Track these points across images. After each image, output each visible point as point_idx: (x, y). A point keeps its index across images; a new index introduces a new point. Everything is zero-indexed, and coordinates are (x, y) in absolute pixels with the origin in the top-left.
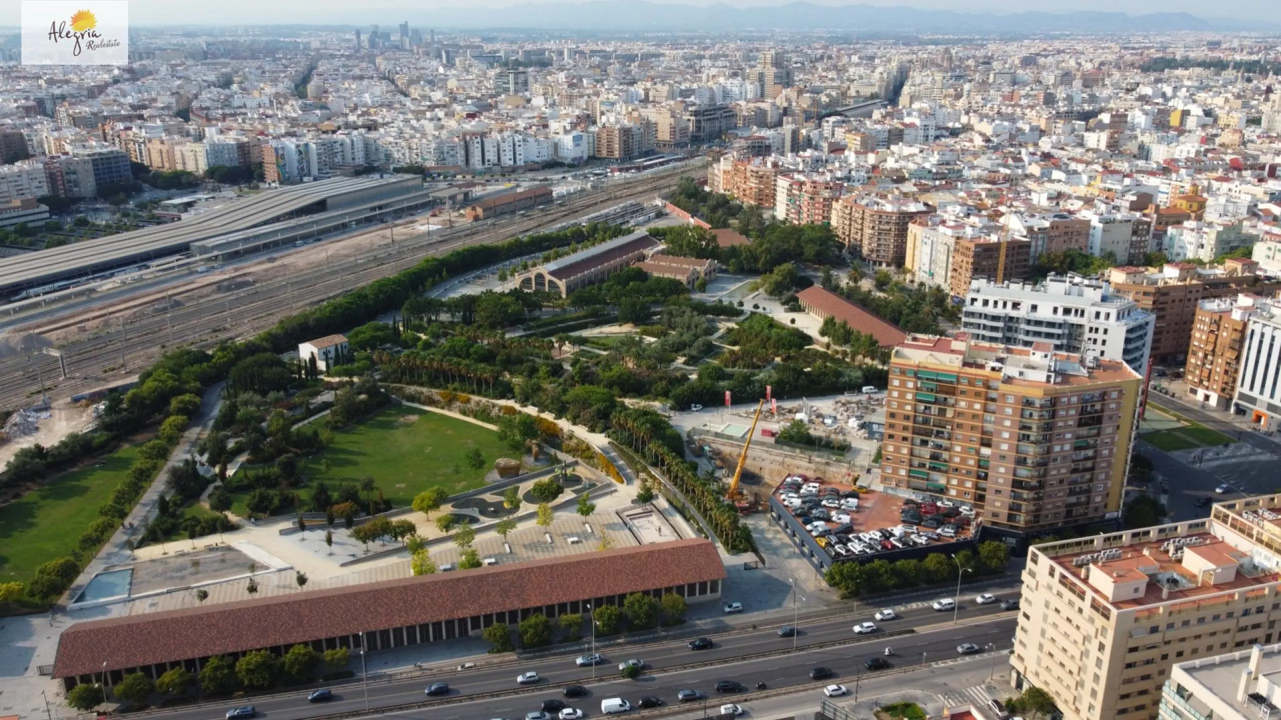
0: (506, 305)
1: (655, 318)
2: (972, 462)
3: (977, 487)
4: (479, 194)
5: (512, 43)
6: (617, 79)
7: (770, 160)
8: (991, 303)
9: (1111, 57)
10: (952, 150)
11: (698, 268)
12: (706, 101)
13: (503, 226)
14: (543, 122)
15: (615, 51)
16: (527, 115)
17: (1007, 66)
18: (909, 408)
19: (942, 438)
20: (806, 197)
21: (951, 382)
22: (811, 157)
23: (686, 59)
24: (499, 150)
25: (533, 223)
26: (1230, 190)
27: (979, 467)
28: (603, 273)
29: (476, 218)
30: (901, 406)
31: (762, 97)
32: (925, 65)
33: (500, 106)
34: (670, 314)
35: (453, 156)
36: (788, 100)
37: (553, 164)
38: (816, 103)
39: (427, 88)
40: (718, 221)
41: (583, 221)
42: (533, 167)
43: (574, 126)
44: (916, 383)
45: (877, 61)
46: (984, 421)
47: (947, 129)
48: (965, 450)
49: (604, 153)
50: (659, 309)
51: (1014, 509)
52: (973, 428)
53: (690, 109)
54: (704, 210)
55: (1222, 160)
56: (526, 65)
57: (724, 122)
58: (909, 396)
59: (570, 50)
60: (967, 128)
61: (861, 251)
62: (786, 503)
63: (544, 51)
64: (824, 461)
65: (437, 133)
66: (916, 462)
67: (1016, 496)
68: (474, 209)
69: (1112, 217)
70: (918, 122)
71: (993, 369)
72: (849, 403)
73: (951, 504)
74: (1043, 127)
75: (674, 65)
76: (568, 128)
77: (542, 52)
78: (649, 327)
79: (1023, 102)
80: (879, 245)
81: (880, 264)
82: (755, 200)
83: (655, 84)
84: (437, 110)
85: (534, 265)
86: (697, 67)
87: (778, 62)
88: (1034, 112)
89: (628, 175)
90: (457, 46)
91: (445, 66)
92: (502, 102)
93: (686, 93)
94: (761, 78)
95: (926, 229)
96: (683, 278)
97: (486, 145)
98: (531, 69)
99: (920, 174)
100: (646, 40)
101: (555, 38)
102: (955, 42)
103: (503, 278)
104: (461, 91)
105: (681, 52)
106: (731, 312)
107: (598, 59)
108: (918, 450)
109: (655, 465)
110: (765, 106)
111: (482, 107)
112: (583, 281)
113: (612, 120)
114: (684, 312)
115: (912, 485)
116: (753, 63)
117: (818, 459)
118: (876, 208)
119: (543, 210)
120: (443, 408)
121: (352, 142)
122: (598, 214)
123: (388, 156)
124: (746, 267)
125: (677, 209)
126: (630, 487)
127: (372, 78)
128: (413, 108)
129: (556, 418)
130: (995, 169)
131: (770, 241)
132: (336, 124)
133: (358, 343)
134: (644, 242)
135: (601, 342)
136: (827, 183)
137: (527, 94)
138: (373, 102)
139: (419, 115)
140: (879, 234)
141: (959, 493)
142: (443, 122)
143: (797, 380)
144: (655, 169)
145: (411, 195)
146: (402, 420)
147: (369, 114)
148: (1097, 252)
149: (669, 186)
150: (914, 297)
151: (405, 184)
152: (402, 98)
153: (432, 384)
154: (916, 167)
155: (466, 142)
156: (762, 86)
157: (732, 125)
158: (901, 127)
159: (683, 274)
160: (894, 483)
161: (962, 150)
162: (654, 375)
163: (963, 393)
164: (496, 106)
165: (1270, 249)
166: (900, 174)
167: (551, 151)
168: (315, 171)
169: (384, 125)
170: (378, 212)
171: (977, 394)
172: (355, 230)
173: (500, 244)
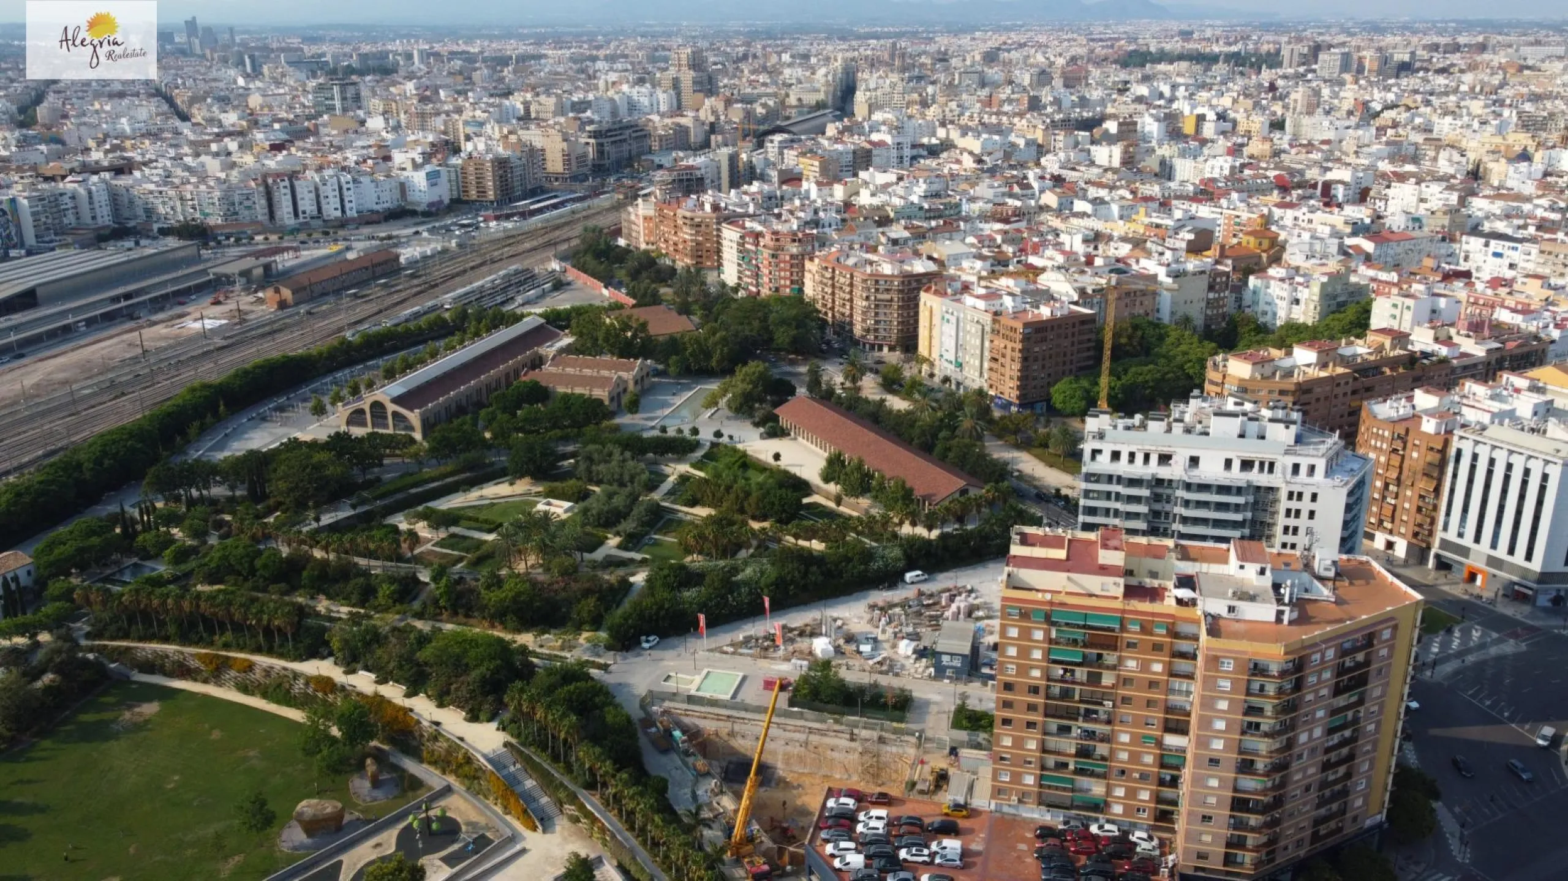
0: (319, 467)
1: (566, 463)
2: (1149, 759)
3: (1158, 799)
4: (288, 264)
5: (343, 43)
6: (484, 88)
7: (708, 198)
8: (1124, 457)
9: (1082, 51)
10: (938, 176)
11: (624, 375)
12: (608, 118)
13: (324, 316)
14: (383, 153)
15: (482, 52)
16: (359, 143)
17: (968, 63)
18: (1036, 673)
19: (1096, 721)
20: (766, 253)
21: (1113, 630)
22: (761, 192)
23: (575, 62)
24: (318, 196)
25: (372, 308)
26: (1296, 219)
27: (1163, 766)
28: (479, 391)
29: (282, 305)
30: (1023, 670)
31: (678, 109)
32: (873, 64)
33: (323, 131)
34: (590, 459)
35: (248, 208)
36: (714, 112)
37: (401, 213)
38: (749, 115)
39: (215, 109)
40: (644, 295)
41: (448, 299)
42: (370, 219)
43: (427, 157)
44: (1047, 633)
45: (813, 60)
46: (1170, 691)
47: (922, 146)
48: (1136, 739)
49: (473, 194)
50: (571, 448)
51: (1235, 844)
52: (1150, 703)
53: (588, 128)
54: (621, 274)
55: (1266, 177)
56: (362, 73)
57: (634, 146)
58: (1037, 654)
59: (421, 52)
60: (947, 145)
61: (851, 331)
62: (837, 863)
63: (387, 53)
64: (875, 735)
65: (223, 175)
66: (1051, 760)
67: (1239, 825)
68: (277, 291)
69: (1181, 267)
70: (888, 139)
71: (1180, 602)
72: (892, 606)
73: (1114, 828)
74: (1040, 141)
75: (560, 69)
76: (419, 160)
77: (384, 55)
78: (557, 484)
79: (1007, 108)
80: (877, 322)
81: (880, 348)
82: (692, 257)
83: (538, 95)
84: (226, 140)
85: (370, 385)
86: (591, 72)
87: (697, 63)
88: (1024, 122)
89: (509, 225)
90: (266, 49)
91: (247, 76)
92: (325, 125)
93: (581, 106)
94: (676, 84)
95: (947, 301)
96: (601, 393)
97: (298, 190)
98: (368, 78)
99: (908, 213)
100: (521, 38)
101: (401, 37)
102: (900, 35)
103: (320, 411)
104: (266, 111)
105: (567, 53)
106: (680, 447)
107: (459, 62)
108: (1053, 742)
109: (591, 786)
110: (687, 121)
111: (296, 133)
112: (447, 409)
113: (481, 147)
114: (610, 454)
115: (1049, 800)
116: (662, 65)
117: (865, 733)
118: (868, 270)
119: (385, 285)
120: (205, 681)
121: (90, 192)
122: (468, 288)
123: (150, 212)
124: (694, 367)
125: (582, 274)
126: (548, 836)
127: (137, 95)
128: (192, 137)
129: (408, 695)
130: (1000, 200)
131: (725, 326)
132: (68, 166)
133: (51, 564)
134: (538, 335)
135: (482, 516)
136: (795, 234)
137: (361, 113)
138: (133, 130)
139: (199, 148)
140: (877, 306)
141: (1127, 811)
142: (234, 158)
143: (805, 575)
144: (547, 215)
145: (180, 273)
146: (127, 715)
147: (123, 149)
148: (1165, 317)
149: (568, 240)
150: (945, 406)
151: (171, 256)
152: (178, 123)
153: (184, 639)
154: (902, 202)
155: (267, 186)
156: (678, 95)
157: (646, 149)
158: (868, 146)
159: (602, 386)
160: (1015, 798)
161: (952, 175)
162: (574, 586)
163: (1131, 645)
164: (315, 132)
165: (1395, 306)
166: (882, 213)
167: (397, 194)
168: (30, 239)
169: (145, 164)
170: (123, 304)
171: (1157, 647)
172: (84, 335)
173: (314, 351)
